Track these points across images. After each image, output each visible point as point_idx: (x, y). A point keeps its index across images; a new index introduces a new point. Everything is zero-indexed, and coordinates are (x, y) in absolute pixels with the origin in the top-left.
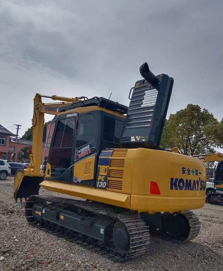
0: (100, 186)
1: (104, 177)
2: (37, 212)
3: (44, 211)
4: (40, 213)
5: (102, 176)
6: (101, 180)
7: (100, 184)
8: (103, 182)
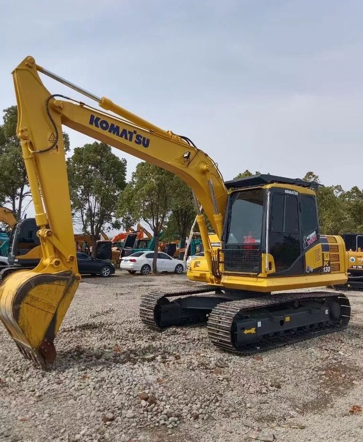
0: (326, 271)
1: (328, 262)
2: (246, 332)
3: (259, 324)
4: (253, 331)
5: (326, 261)
6: (326, 266)
7: (326, 269)
8: (328, 267)
